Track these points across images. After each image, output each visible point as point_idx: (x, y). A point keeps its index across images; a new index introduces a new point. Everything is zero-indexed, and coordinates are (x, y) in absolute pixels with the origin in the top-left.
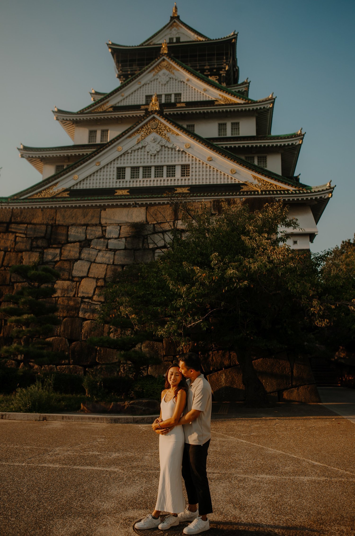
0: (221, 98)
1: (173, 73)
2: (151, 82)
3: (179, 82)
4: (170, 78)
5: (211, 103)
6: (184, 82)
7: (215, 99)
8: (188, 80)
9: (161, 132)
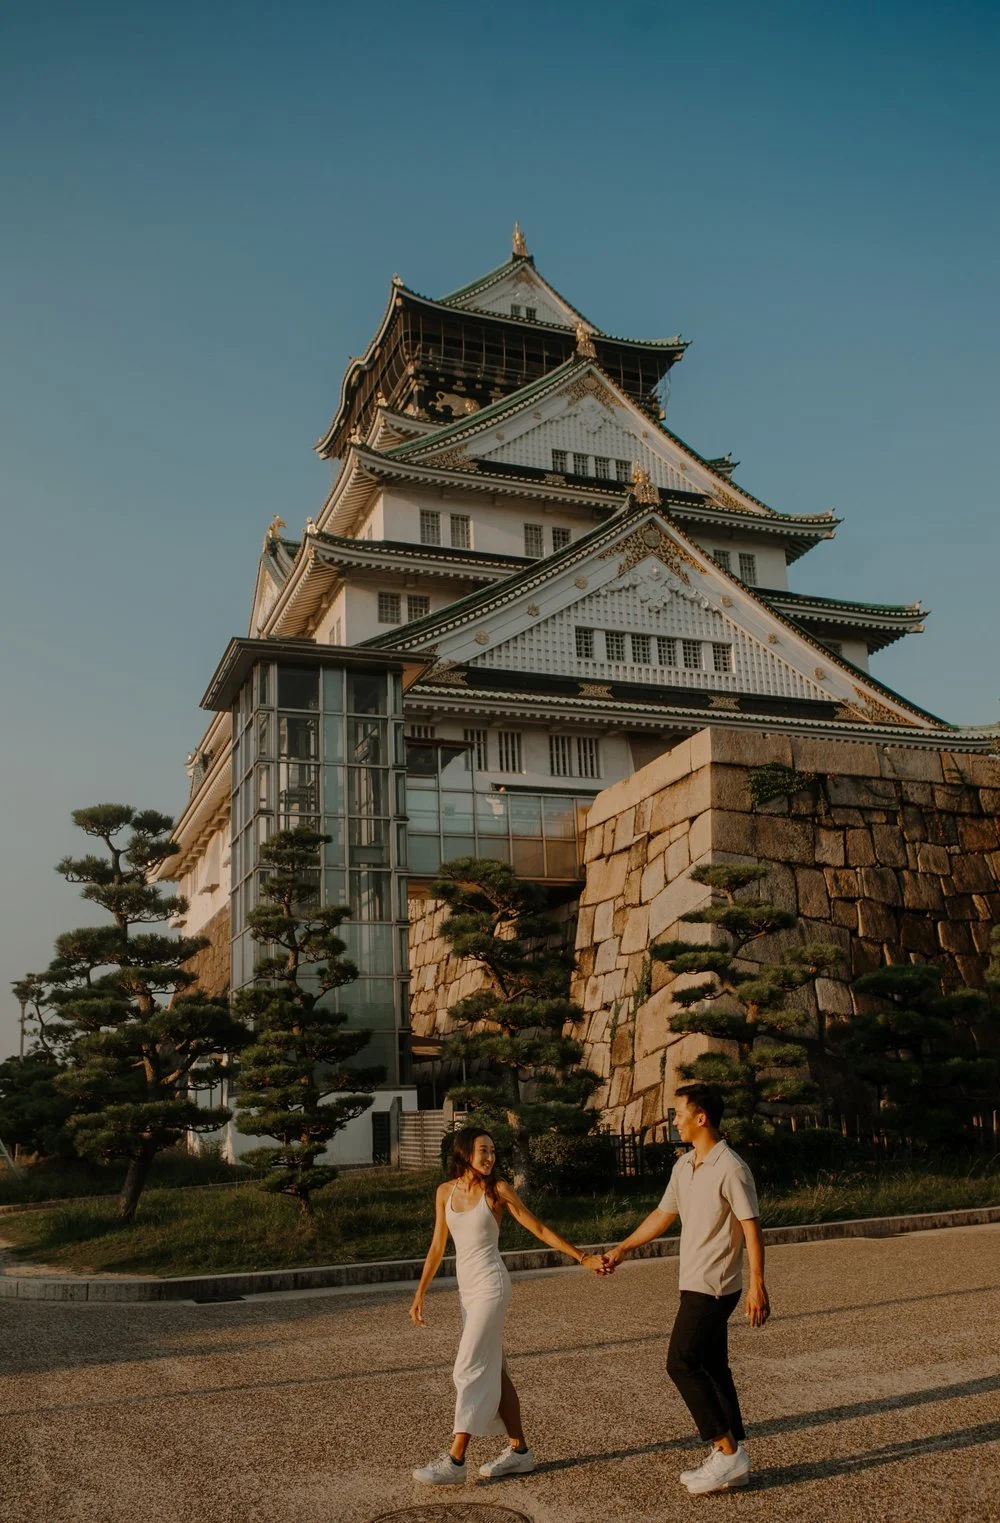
0: (716, 492)
1: (613, 412)
2: (563, 418)
3: (624, 433)
4: (605, 421)
5: (698, 499)
6: (635, 437)
7: (705, 493)
8: (646, 435)
9: (668, 559)
